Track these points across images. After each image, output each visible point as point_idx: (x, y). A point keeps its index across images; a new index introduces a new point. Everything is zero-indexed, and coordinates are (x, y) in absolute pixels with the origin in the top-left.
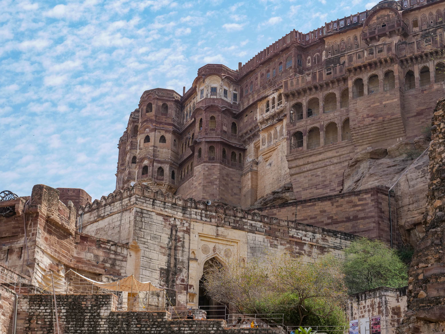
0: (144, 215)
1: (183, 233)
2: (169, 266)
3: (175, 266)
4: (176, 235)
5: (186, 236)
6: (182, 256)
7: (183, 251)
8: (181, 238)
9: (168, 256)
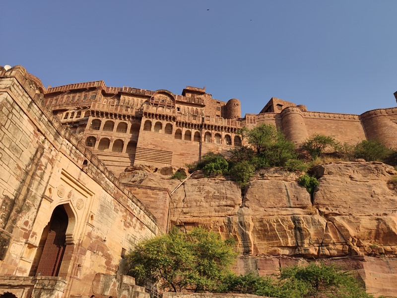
0: (14, 111)
1: (47, 161)
2: (16, 197)
3: (24, 200)
4: (39, 159)
5: (49, 166)
6: (37, 189)
7: (40, 183)
8: (43, 166)
9: (21, 183)
